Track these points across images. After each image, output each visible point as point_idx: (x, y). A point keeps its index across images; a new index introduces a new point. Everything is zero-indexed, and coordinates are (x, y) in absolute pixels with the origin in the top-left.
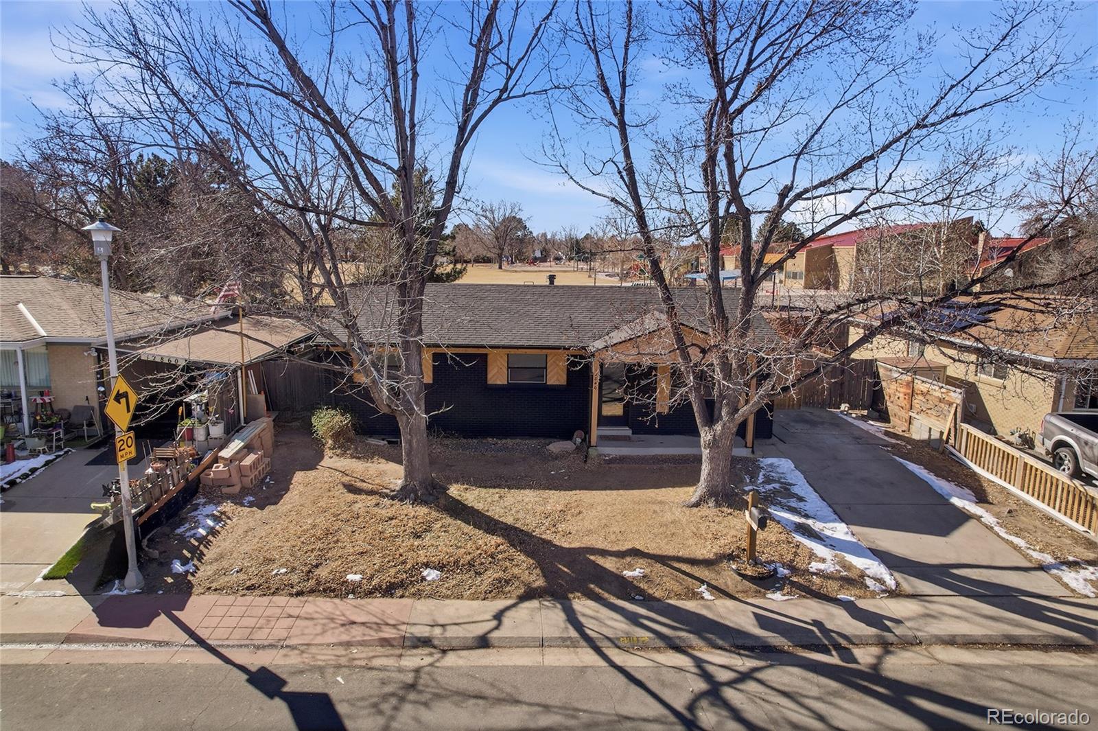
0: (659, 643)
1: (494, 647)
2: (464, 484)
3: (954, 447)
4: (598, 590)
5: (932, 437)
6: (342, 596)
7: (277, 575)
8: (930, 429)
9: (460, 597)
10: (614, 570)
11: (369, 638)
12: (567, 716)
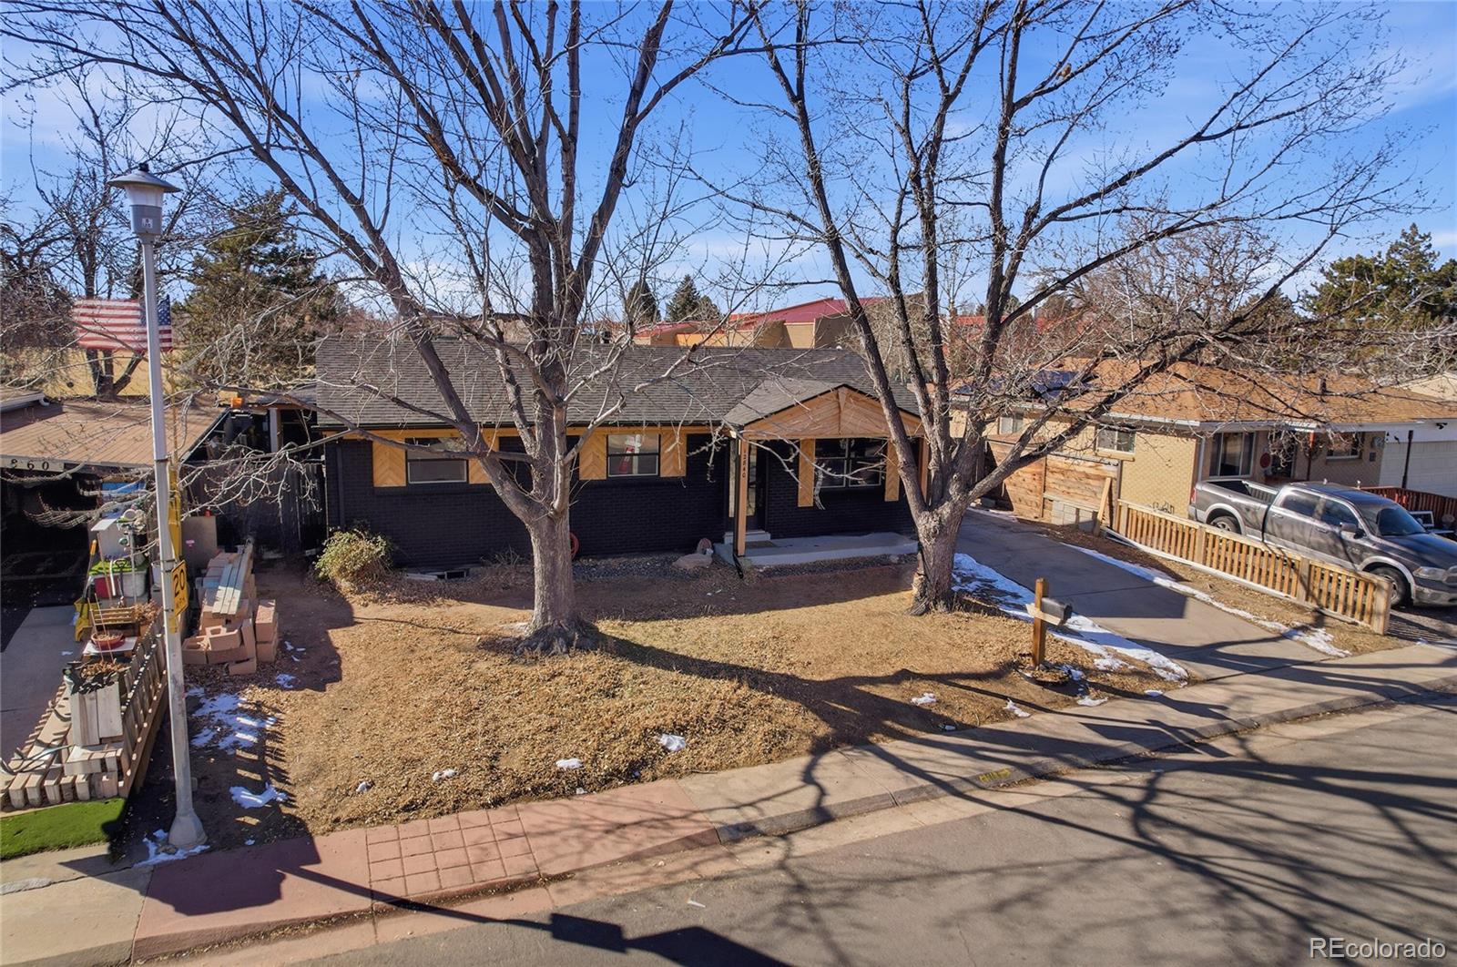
0: (1023, 775)
1: (840, 818)
2: (616, 618)
3: (1111, 528)
4: (897, 727)
5: (1081, 520)
6: (570, 794)
7: (441, 780)
8: (1078, 510)
9: (734, 766)
10: (899, 699)
11: (666, 841)
12: (1028, 875)
